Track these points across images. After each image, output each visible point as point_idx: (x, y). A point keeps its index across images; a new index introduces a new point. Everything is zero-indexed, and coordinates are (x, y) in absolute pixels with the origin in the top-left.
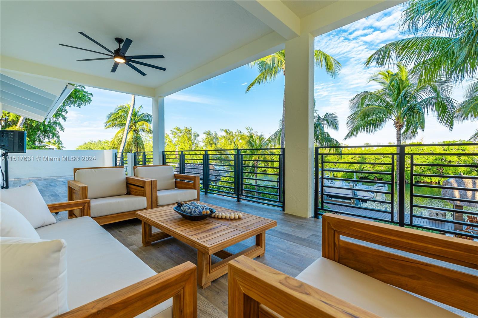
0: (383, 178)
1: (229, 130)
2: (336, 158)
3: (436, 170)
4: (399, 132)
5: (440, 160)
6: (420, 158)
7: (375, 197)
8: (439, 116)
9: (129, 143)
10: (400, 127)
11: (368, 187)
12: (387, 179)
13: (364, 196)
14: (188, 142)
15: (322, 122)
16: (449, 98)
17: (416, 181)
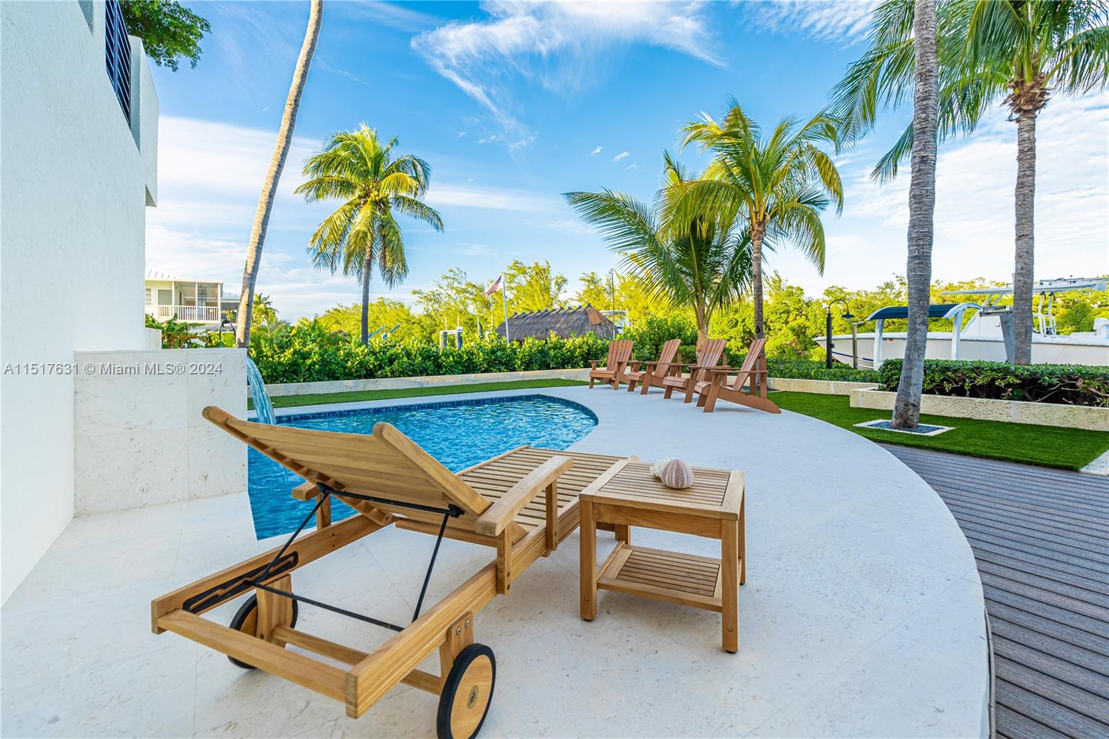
14: (543, 296)
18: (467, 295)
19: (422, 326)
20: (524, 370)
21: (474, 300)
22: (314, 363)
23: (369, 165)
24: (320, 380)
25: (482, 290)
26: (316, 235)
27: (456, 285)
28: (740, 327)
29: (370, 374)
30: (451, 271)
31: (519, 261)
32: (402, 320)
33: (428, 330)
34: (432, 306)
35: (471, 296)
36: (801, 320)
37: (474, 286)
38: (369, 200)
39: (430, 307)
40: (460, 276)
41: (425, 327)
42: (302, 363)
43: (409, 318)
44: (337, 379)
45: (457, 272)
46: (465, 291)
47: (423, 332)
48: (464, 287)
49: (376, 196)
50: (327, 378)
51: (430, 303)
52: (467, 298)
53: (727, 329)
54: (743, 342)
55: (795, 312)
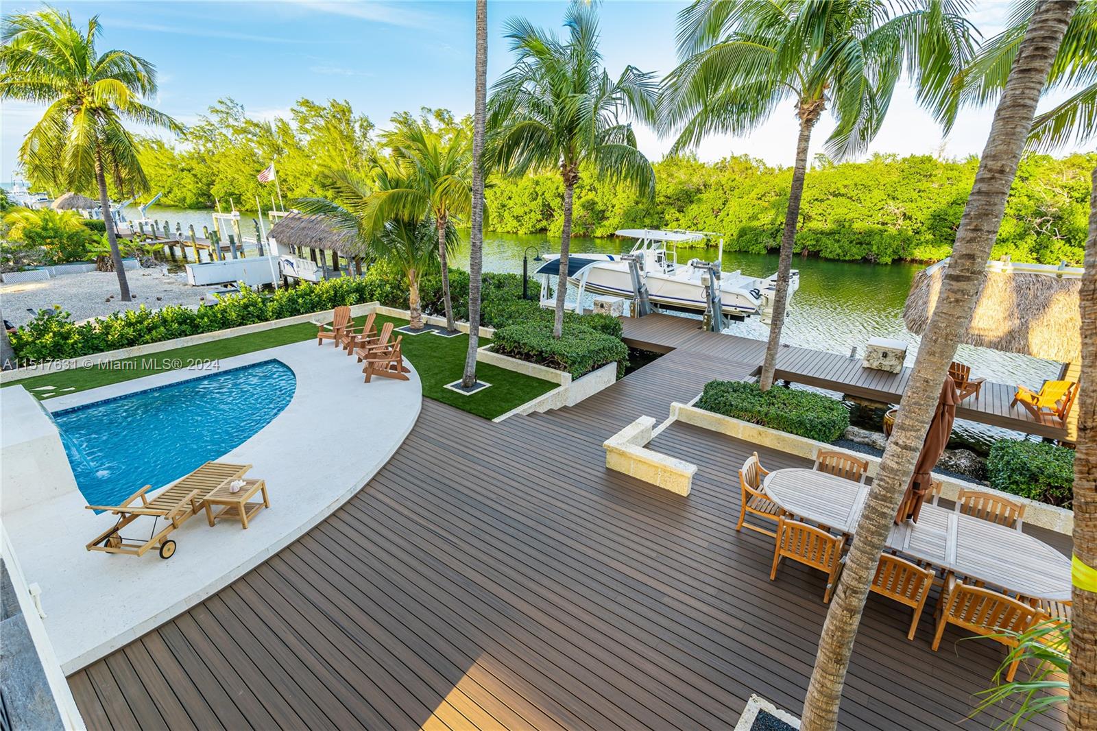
0: (821, 250)
1: (448, 112)
2: (720, 198)
3: (949, 230)
4: (806, 133)
5: (964, 203)
6: (919, 199)
7: (762, 308)
8: (923, 82)
9: (78, 152)
10: (810, 117)
11: (754, 282)
12: (831, 252)
13: (736, 307)
14: (344, 144)
15: (614, 96)
16: (964, 19)
17: (896, 257)
18: (250, 136)
19: (195, 176)
20: (276, 319)
21: (258, 142)
22: (75, 343)
23: (72, 61)
24: (85, 354)
25: (269, 130)
26: (23, 149)
27: (231, 121)
28: (540, 200)
29: (132, 343)
30: (222, 103)
31: (310, 100)
32: (165, 166)
33: (204, 180)
34: (204, 146)
35: (255, 138)
36: (591, 195)
37: (256, 125)
38: (83, 108)
39: (202, 148)
40: (234, 109)
41: (199, 176)
42: (65, 343)
43: (174, 163)
44: (102, 351)
45: (231, 105)
46: (245, 131)
47: (197, 183)
48: (244, 125)
49: (91, 103)
50: (91, 352)
51: (201, 142)
52: (250, 140)
53: (527, 202)
54: (542, 214)
55: (588, 187)
